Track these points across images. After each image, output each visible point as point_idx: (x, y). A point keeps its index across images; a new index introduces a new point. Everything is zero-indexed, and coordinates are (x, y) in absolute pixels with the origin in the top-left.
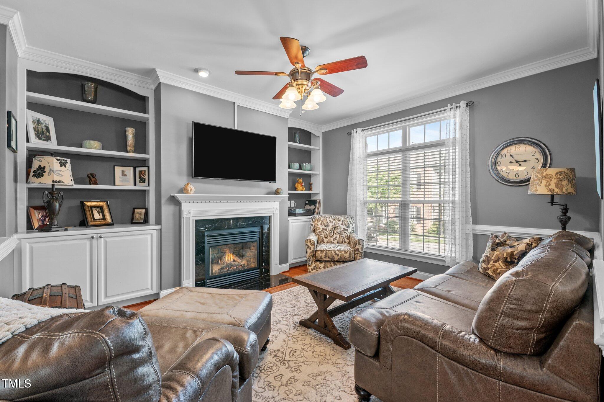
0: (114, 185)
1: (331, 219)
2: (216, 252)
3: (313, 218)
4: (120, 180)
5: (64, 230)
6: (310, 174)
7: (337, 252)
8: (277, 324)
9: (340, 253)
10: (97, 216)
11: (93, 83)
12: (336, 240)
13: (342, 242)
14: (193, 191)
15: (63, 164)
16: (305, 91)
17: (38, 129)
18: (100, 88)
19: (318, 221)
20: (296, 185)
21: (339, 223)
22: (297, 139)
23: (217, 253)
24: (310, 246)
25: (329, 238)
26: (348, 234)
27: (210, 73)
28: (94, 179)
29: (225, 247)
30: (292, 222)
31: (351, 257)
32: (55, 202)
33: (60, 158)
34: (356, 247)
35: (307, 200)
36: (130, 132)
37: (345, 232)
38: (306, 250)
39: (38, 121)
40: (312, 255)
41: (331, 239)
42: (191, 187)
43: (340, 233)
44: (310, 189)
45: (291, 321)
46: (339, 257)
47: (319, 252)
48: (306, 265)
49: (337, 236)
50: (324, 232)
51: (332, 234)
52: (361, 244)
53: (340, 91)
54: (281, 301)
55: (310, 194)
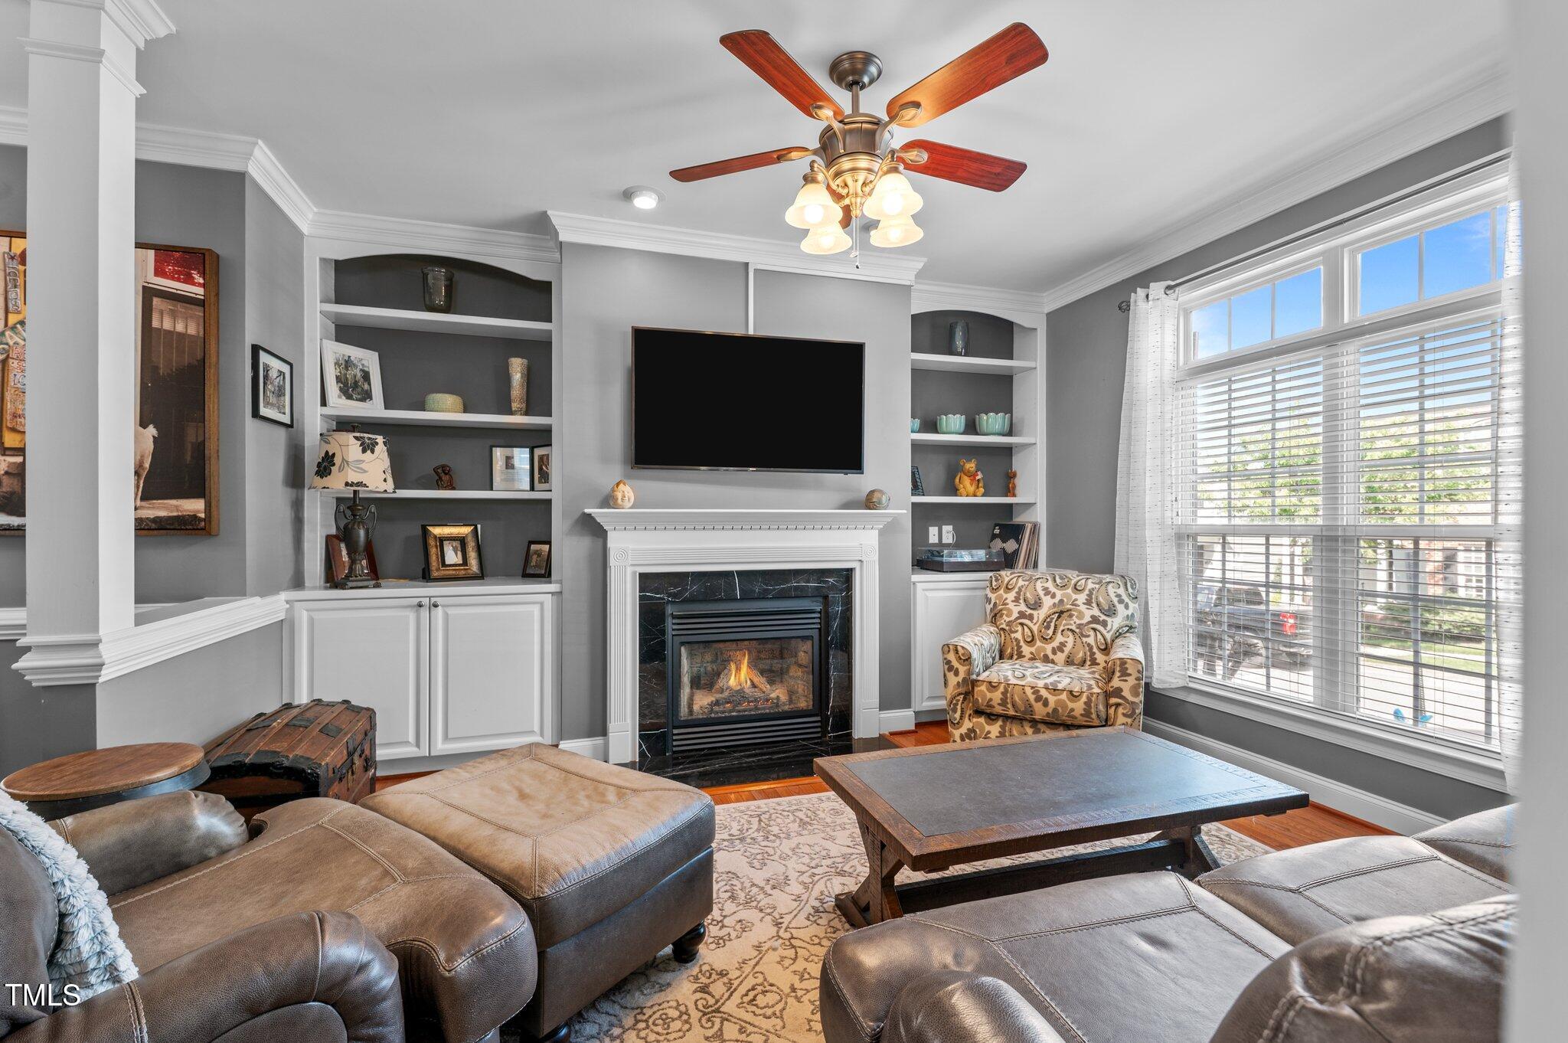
0: (491, 489)
1: (1050, 585)
2: (708, 657)
3: (994, 579)
4: (503, 477)
5: (374, 587)
6: (1011, 444)
7: (1044, 693)
8: (774, 887)
9: (1055, 698)
10: (452, 557)
11: (443, 267)
12: (1063, 651)
13: (1085, 662)
14: (629, 499)
15: (368, 446)
16: (864, 189)
17: (347, 378)
18: (459, 276)
19: (1008, 589)
20: (958, 478)
21: (1076, 600)
22: (959, 343)
23: (713, 662)
24: (956, 664)
25: (1039, 644)
26: (1109, 636)
27: (661, 198)
28: (447, 476)
29: (734, 645)
30: (923, 590)
31: (1094, 716)
32: (356, 527)
33: (362, 435)
34: (1111, 684)
35: (996, 525)
36: (517, 368)
37: (1095, 630)
38: (945, 676)
39: (346, 362)
40: (962, 694)
41: (1045, 649)
42: (627, 493)
43: (1077, 631)
44: (1009, 491)
45: (820, 886)
46: (1050, 709)
47: (983, 688)
48: (943, 724)
49: (1066, 639)
50: (1022, 624)
51: (1050, 632)
52: (1130, 675)
53: (1014, 169)
54: (828, 820)
55: (1010, 506)
